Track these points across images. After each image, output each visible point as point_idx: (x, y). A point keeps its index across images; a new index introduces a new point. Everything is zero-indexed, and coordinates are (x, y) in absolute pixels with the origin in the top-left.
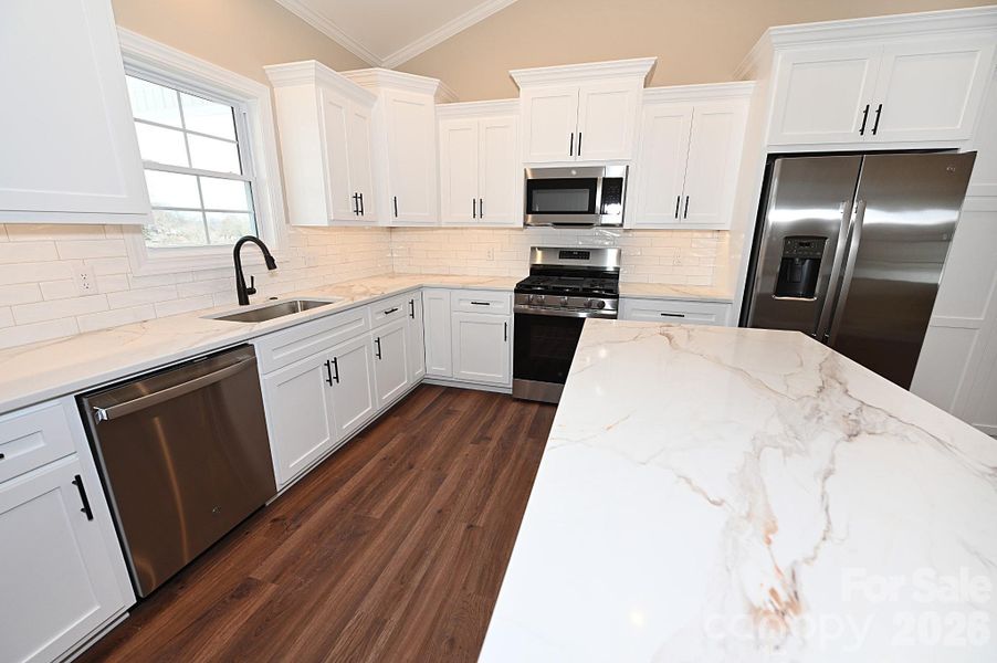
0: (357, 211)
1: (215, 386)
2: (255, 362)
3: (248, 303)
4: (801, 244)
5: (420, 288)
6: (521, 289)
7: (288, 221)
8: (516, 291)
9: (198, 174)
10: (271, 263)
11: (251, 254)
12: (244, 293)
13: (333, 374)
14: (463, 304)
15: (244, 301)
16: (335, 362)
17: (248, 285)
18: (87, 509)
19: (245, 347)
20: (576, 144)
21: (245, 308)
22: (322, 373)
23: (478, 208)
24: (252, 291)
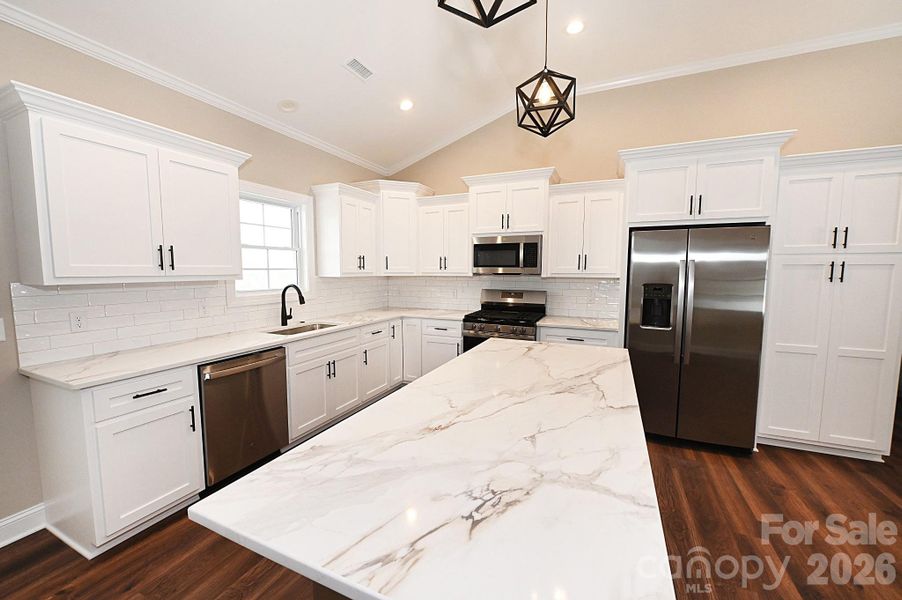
0: (360, 267)
1: (258, 370)
2: (284, 358)
3: (286, 324)
4: (655, 289)
5: (402, 318)
6: (468, 319)
7: (317, 274)
8: (464, 320)
9: (268, 248)
10: (302, 301)
11: (292, 294)
12: (285, 318)
13: (332, 372)
14: (430, 329)
15: (284, 323)
16: (334, 363)
17: (288, 314)
18: (193, 426)
19: (280, 348)
20: (506, 221)
21: (285, 328)
22: (325, 370)
23: (443, 263)
24: (290, 317)
